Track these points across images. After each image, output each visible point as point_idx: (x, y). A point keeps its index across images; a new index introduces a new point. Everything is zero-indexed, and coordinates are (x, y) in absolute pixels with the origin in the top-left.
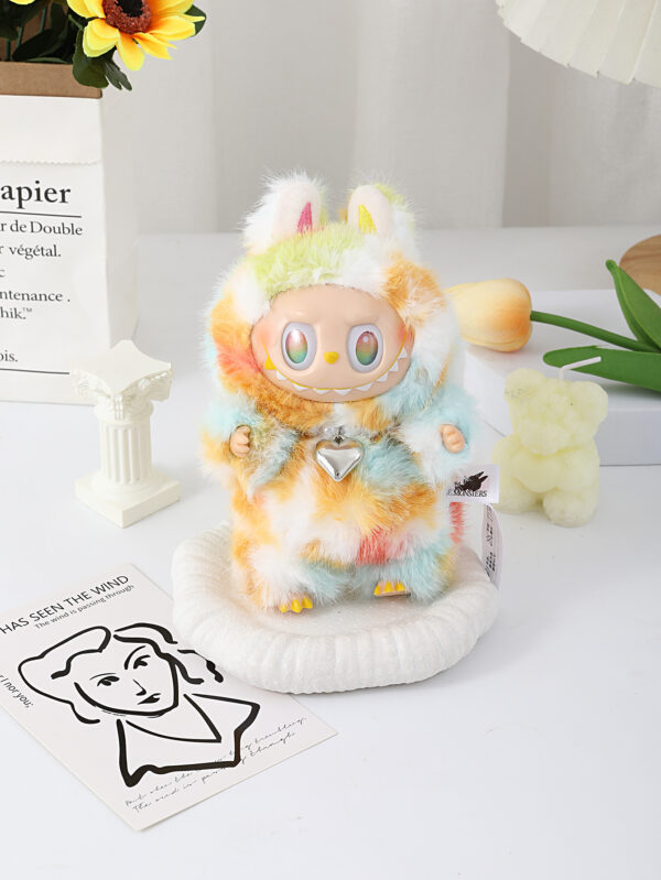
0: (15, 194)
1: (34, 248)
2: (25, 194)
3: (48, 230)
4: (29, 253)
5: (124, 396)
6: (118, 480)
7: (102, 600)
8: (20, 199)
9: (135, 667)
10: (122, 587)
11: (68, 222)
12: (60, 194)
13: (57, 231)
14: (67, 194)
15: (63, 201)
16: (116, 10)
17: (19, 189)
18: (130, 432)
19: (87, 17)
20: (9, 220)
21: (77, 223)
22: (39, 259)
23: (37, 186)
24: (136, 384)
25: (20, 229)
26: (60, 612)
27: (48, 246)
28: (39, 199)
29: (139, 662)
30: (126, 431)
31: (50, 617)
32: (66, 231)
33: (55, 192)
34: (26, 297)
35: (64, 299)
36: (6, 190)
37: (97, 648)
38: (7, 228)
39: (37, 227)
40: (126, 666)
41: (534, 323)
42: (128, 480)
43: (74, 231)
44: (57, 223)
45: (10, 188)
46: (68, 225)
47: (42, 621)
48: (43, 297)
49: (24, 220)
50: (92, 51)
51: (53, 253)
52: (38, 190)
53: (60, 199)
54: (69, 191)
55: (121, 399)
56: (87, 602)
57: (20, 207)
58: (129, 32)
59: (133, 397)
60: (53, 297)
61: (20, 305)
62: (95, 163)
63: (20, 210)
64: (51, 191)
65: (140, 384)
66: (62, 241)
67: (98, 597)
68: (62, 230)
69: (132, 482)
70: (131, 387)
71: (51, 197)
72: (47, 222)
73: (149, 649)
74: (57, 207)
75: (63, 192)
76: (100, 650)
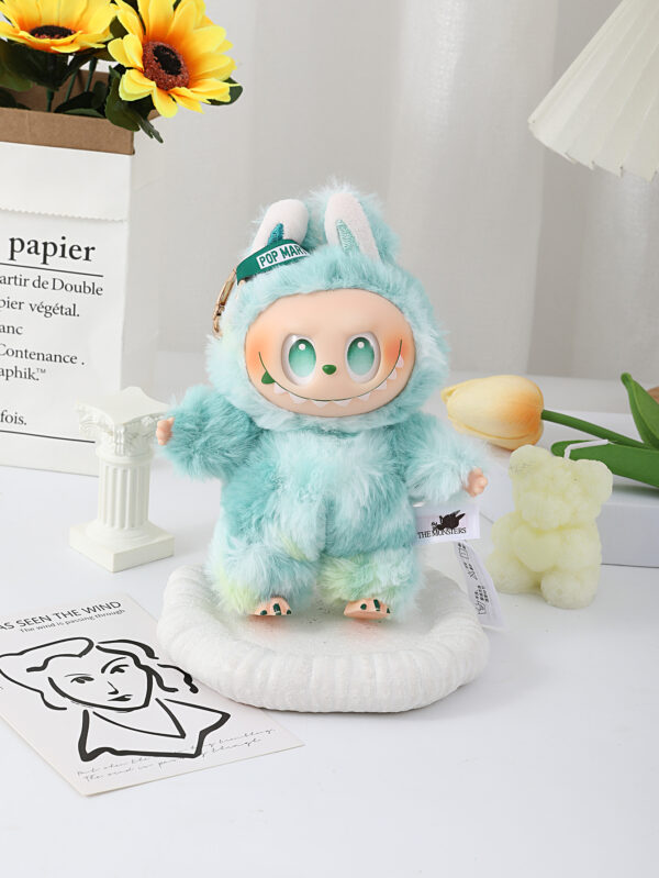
0: (41, 249)
1: (53, 306)
2: (50, 249)
3: (69, 288)
4: (49, 311)
5: (126, 430)
6: (113, 525)
7: (91, 618)
8: (45, 255)
9: (112, 672)
10: (113, 610)
11: (89, 281)
12: (84, 251)
13: (78, 289)
14: (91, 252)
15: (87, 258)
16: (155, 65)
17: (45, 244)
18: (129, 473)
19: (126, 66)
20: (32, 275)
21: (99, 283)
22: (57, 317)
23: (63, 242)
24: (139, 420)
25: (42, 285)
26: (47, 622)
27: (68, 305)
28: (63, 256)
29: (117, 669)
30: (125, 471)
31: (36, 625)
32: (87, 290)
33: (80, 249)
34: (41, 357)
35: (79, 361)
36: (33, 244)
37: (77, 653)
38: (29, 283)
39: (58, 285)
40: (103, 670)
41: (545, 422)
42: (123, 526)
43: (95, 291)
44: (78, 280)
45: (36, 243)
46: (89, 284)
47: (27, 627)
48: (58, 358)
49: (47, 276)
50: (128, 95)
51: (72, 312)
52: (63, 246)
53: (84, 257)
54: (93, 249)
55: (122, 431)
56: (75, 617)
57: (45, 262)
58: (165, 87)
59: (135, 436)
60: (68, 359)
61: (34, 365)
62: (121, 221)
63: (44, 266)
64: (76, 248)
65: (143, 421)
66: (82, 300)
67: (88, 615)
68: (83, 289)
69: (127, 527)
70: (134, 422)
71: (75, 254)
72: (69, 279)
73: (129, 660)
74: (80, 265)
75: (87, 249)
76: (80, 656)
